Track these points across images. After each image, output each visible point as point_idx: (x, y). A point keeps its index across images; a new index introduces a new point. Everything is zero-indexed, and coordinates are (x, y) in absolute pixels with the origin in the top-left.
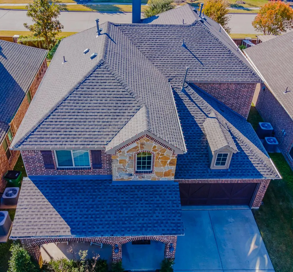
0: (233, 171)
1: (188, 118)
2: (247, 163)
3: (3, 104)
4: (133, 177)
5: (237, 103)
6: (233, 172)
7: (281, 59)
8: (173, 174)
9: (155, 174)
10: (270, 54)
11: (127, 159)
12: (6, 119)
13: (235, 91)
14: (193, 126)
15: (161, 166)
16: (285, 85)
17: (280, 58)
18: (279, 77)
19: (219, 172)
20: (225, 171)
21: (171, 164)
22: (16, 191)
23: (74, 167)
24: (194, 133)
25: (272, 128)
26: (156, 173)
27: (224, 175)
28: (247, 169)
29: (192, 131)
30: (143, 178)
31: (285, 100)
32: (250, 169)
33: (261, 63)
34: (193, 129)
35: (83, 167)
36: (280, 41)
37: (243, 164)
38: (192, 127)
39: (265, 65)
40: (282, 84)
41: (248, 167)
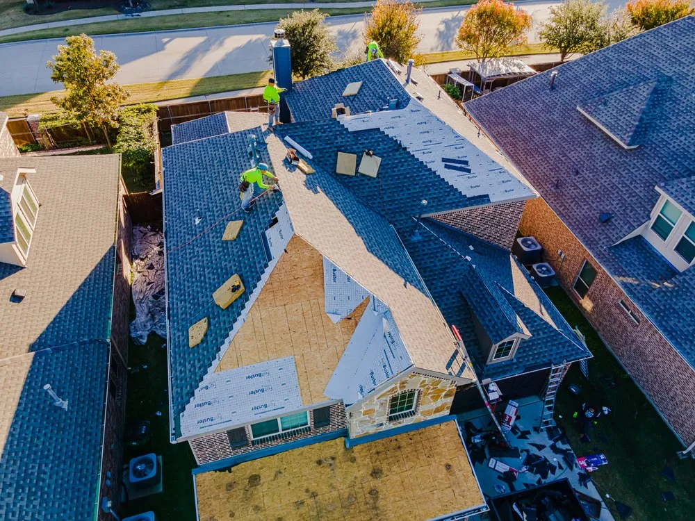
0: (521, 360)
1: (434, 282)
2: (539, 342)
3: (82, 301)
4: (384, 427)
5: (496, 231)
6: (521, 362)
7: (534, 126)
8: (448, 408)
9: (420, 415)
10: (513, 114)
11: (377, 408)
12: (99, 331)
13: (494, 215)
14: (444, 295)
15: (431, 402)
16: (552, 174)
17: (532, 124)
18: (539, 159)
19: (500, 367)
20: (509, 363)
21: (446, 396)
22: (151, 462)
23: (281, 432)
24: (449, 308)
25: (539, 247)
26: (422, 413)
27: (508, 370)
28: (541, 353)
29: (446, 304)
30: (400, 423)
31: (558, 203)
32: (546, 351)
33: (499, 130)
34: (446, 301)
35: (295, 429)
36: (524, 90)
37: (534, 345)
38: (444, 298)
39: (509, 136)
40: (547, 173)
41: (541, 348)
